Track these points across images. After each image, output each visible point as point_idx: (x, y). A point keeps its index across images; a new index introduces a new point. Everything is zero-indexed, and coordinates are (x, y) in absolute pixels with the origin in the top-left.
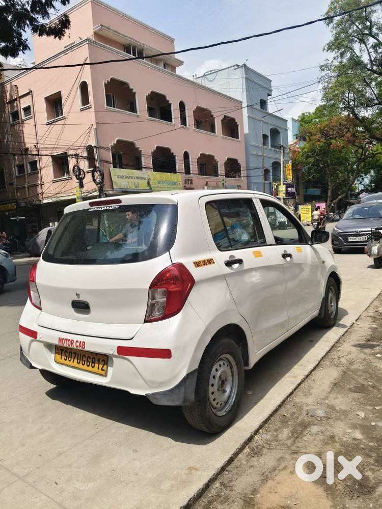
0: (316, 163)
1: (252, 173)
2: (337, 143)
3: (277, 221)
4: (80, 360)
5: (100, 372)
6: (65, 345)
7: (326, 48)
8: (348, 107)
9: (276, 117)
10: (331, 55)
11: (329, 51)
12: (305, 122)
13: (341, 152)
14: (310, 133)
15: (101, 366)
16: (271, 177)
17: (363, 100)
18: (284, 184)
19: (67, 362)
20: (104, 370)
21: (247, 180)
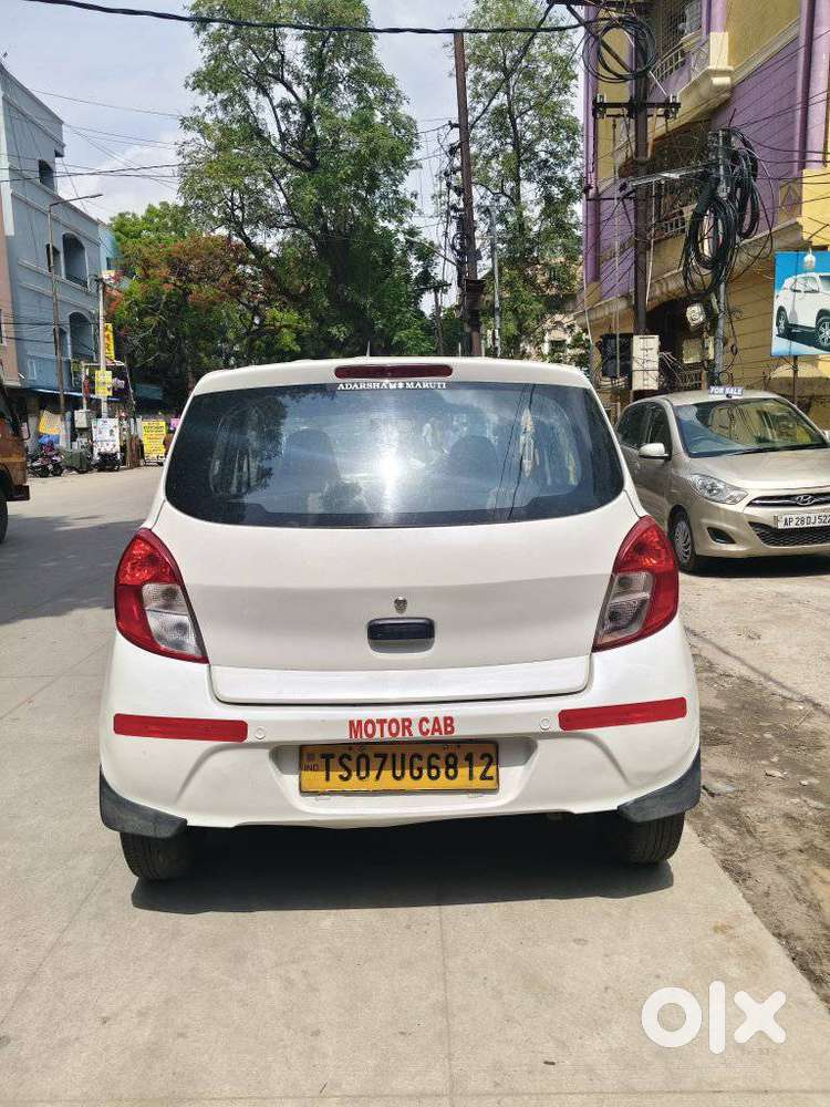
0: (160, 330)
1: (27, 332)
2: (203, 292)
3: (96, 452)
4: (403, 769)
5: (477, 783)
6: (377, 735)
7: (191, 82)
8: (229, 220)
9: (75, 210)
10: (203, 100)
11: (198, 90)
12: (127, 235)
13: (209, 311)
14: (146, 261)
15: (478, 771)
16: (69, 346)
17: (261, 212)
18: (108, 369)
19: (354, 782)
20: (491, 778)
21: (17, 349)
